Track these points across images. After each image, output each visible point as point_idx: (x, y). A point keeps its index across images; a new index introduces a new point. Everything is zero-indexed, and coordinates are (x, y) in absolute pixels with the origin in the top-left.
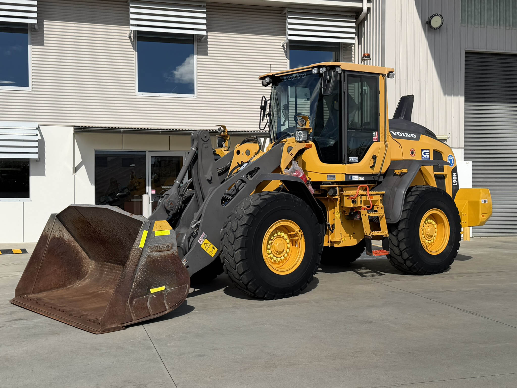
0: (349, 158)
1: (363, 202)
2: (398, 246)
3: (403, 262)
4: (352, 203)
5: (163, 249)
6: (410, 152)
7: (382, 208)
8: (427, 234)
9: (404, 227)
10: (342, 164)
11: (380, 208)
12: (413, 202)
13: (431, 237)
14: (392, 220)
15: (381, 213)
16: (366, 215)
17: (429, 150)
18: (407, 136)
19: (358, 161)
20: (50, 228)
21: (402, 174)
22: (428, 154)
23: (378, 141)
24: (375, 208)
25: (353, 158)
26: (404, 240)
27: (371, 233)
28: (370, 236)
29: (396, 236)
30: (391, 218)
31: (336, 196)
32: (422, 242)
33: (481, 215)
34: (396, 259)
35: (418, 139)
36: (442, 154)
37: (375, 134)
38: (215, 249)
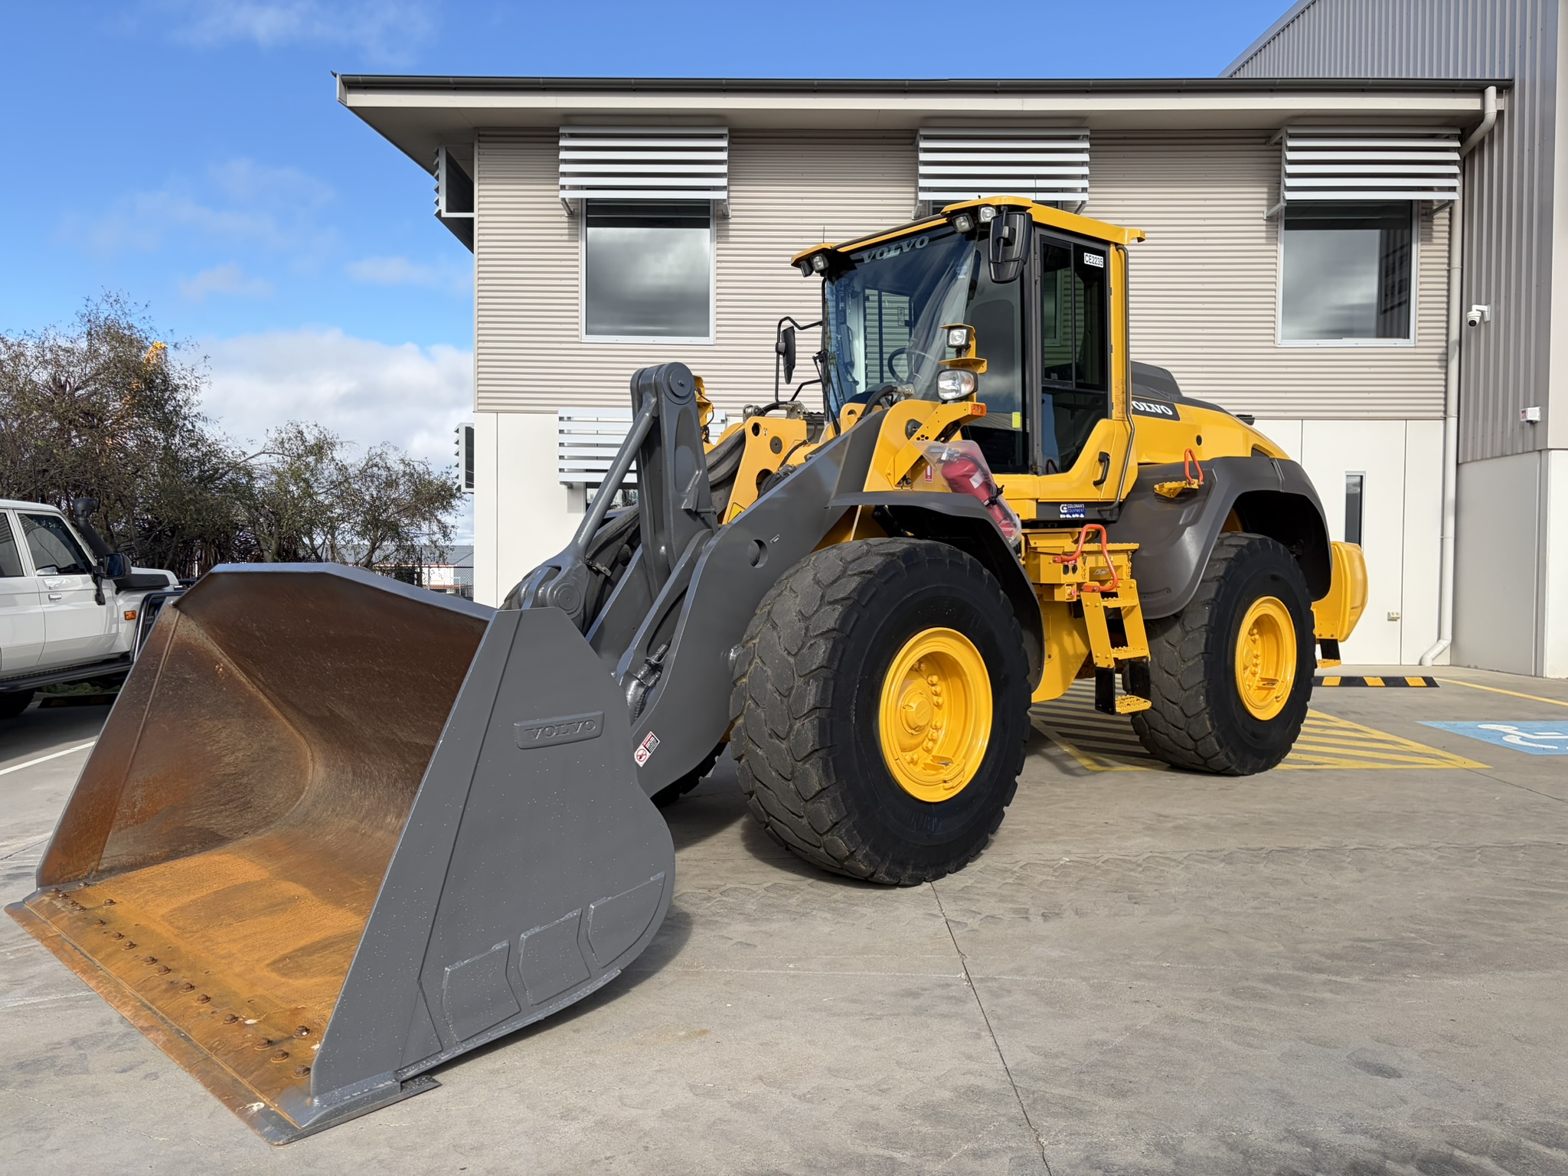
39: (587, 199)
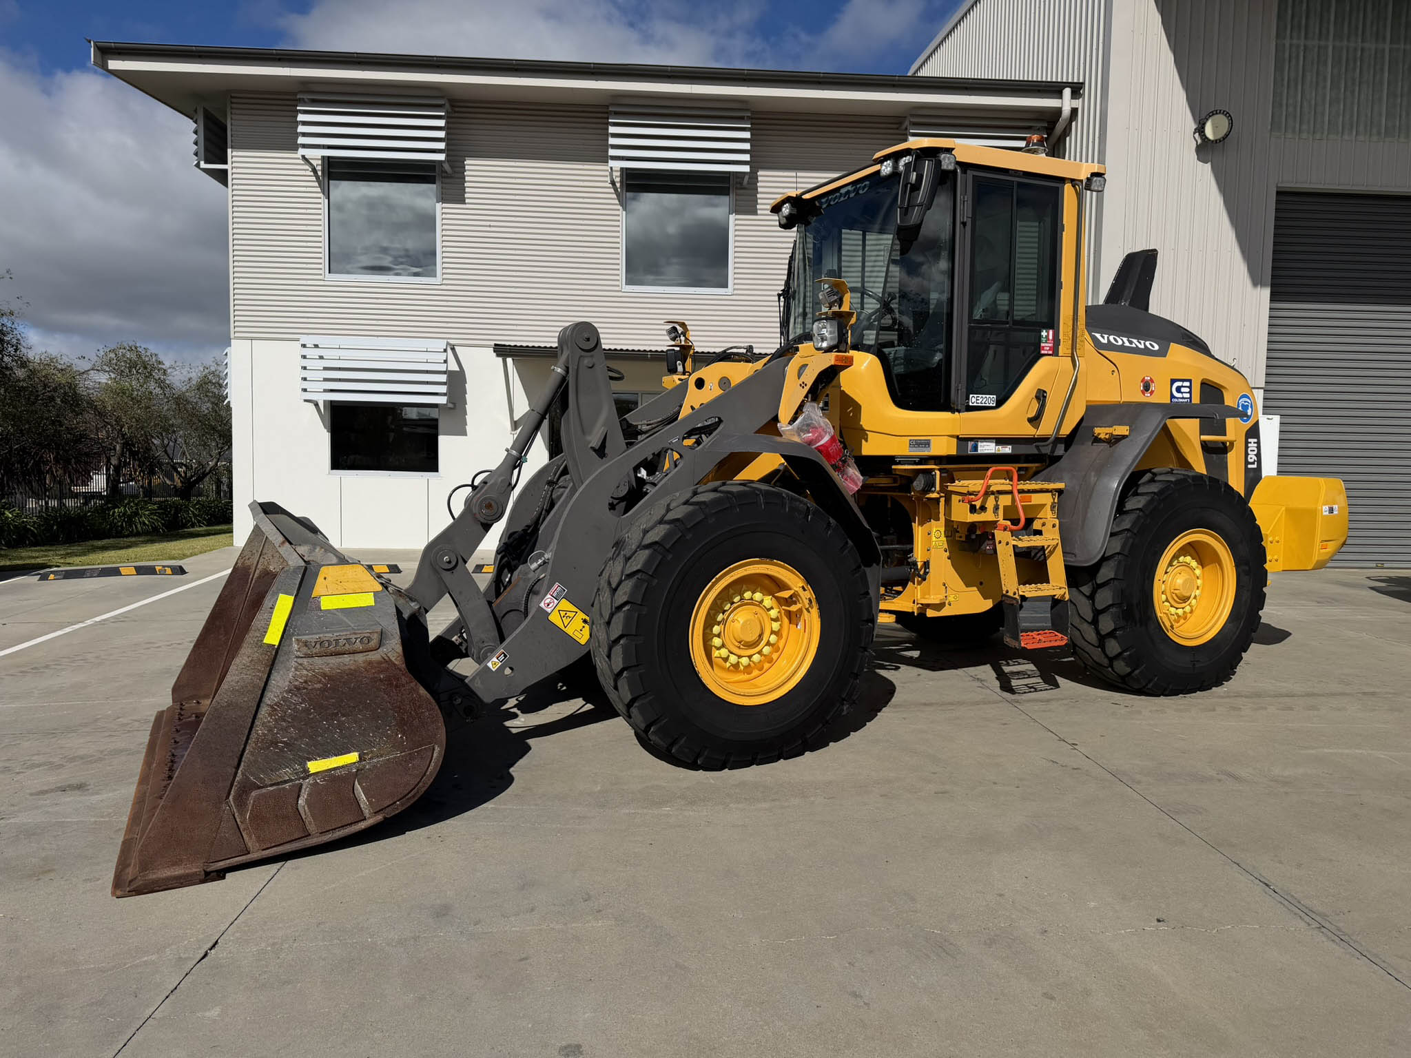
0: (971, 396)
1: (1001, 511)
2: (1094, 623)
4: (972, 512)
5: (348, 647)
6: (1142, 384)
7: (1054, 526)
8: (1176, 592)
9: (1113, 576)
10: (949, 413)
11: (1049, 525)
12: (1142, 513)
13: (1185, 599)
15: (1050, 537)
16: (1007, 544)
17: (1190, 381)
18: (1134, 345)
19: (995, 405)
21: (1115, 440)
22: (1188, 390)
23: (1055, 352)
24: (1036, 525)
25: (980, 396)
26: (1111, 609)
27: (1018, 589)
28: (1016, 598)
29: (1091, 597)
30: (1076, 551)
31: (933, 492)
32: (1159, 614)
33: (1318, 544)
34: (1088, 654)
35: (1162, 353)
36: (1223, 390)
37: (1047, 337)
38: (588, 625)
39: (329, 157)
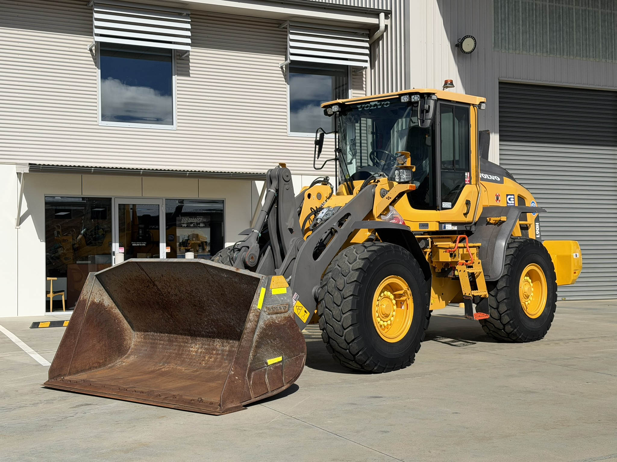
0: (443, 203)
1: (460, 257)
2: (497, 308)
3: (501, 327)
4: (450, 257)
5: (280, 310)
6: (496, 197)
7: (479, 263)
8: (525, 293)
9: (505, 285)
10: (435, 211)
11: (476, 263)
12: (513, 256)
13: (528, 297)
14: (491, 278)
15: (477, 269)
16: (464, 271)
17: (513, 195)
18: (491, 178)
19: (451, 207)
20: (88, 291)
21: (500, 223)
22: (513, 199)
23: (470, 183)
25: (446, 203)
26: (505, 301)
27: (471, 292)
28: (470, 297)
29: (495, 296)
30: (490, 275)
31: (428, 248)
32: (522, 304)
33: (573, 272)
34: (493, 324)
35: (502, 182)
36: (525, 199)
37: (467, 175)
38: (307, 313)
